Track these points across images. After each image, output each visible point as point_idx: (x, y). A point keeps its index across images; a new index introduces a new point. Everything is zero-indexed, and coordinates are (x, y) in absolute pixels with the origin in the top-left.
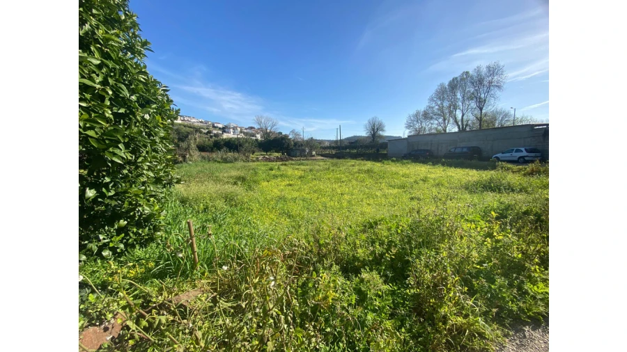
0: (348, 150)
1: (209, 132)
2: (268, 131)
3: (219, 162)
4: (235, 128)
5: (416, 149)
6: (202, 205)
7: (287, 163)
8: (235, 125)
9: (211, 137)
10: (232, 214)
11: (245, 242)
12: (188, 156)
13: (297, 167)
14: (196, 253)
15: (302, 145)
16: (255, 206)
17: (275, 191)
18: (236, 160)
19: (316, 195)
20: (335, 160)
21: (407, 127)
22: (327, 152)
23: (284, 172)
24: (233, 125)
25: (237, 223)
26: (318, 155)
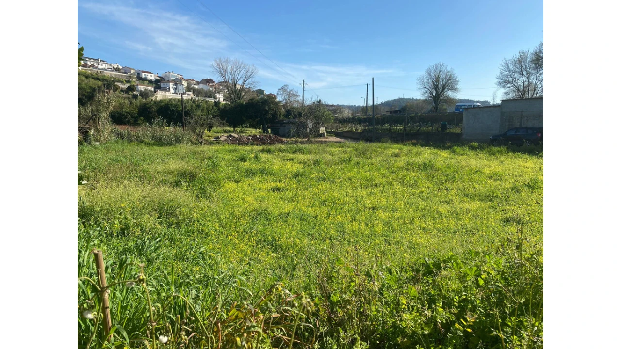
0: (387, 126)
1: (131, 89)
2: (238, 87)
3: (148, 144)
4: (177, 82)
5: (517, 125)
6: (117, 222)
7: (272, 147)
8: (178, 77)
9: (135, 97)
10: (172, 240)
11: (194, 292)
12: (92, 132)
13: (291, 156)
14: (109, 310)
15: (300, 115)
16: (212, 227)
17: (250, 199)
18: (178, 140)
19: (325, 209)
20: (362, 145)
21: (500, 84)
22: (347, 129)
23: (267, 166)
24: (174, 76)
25: (181, 257)
26: (330, 133)
